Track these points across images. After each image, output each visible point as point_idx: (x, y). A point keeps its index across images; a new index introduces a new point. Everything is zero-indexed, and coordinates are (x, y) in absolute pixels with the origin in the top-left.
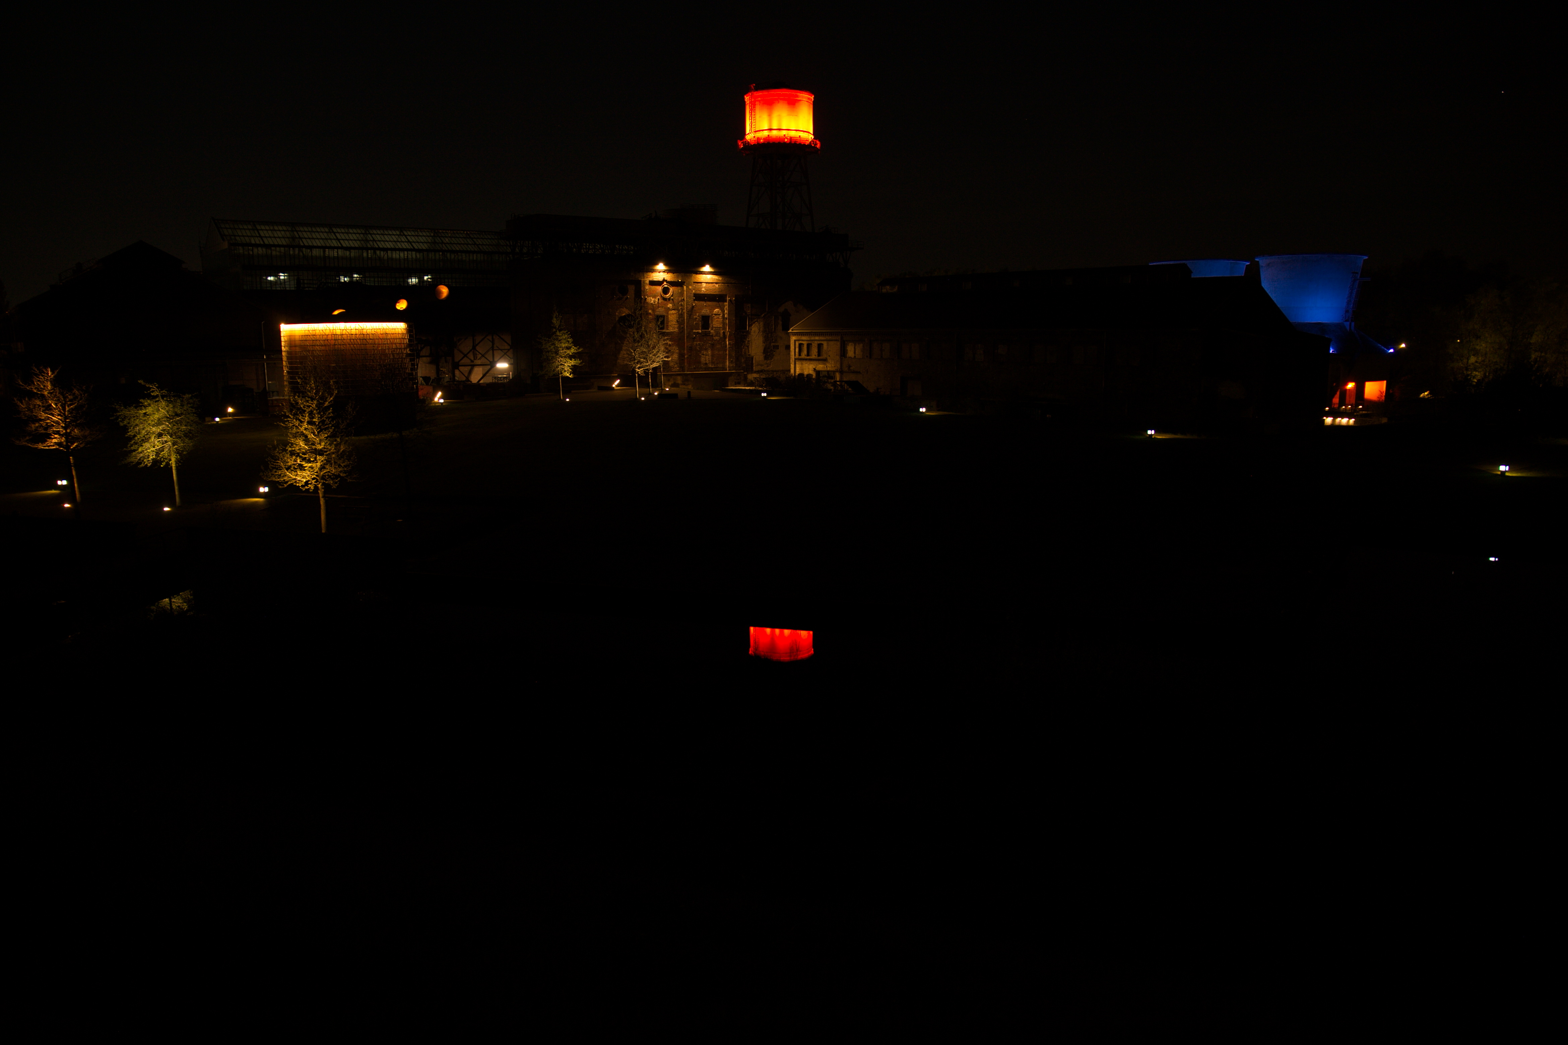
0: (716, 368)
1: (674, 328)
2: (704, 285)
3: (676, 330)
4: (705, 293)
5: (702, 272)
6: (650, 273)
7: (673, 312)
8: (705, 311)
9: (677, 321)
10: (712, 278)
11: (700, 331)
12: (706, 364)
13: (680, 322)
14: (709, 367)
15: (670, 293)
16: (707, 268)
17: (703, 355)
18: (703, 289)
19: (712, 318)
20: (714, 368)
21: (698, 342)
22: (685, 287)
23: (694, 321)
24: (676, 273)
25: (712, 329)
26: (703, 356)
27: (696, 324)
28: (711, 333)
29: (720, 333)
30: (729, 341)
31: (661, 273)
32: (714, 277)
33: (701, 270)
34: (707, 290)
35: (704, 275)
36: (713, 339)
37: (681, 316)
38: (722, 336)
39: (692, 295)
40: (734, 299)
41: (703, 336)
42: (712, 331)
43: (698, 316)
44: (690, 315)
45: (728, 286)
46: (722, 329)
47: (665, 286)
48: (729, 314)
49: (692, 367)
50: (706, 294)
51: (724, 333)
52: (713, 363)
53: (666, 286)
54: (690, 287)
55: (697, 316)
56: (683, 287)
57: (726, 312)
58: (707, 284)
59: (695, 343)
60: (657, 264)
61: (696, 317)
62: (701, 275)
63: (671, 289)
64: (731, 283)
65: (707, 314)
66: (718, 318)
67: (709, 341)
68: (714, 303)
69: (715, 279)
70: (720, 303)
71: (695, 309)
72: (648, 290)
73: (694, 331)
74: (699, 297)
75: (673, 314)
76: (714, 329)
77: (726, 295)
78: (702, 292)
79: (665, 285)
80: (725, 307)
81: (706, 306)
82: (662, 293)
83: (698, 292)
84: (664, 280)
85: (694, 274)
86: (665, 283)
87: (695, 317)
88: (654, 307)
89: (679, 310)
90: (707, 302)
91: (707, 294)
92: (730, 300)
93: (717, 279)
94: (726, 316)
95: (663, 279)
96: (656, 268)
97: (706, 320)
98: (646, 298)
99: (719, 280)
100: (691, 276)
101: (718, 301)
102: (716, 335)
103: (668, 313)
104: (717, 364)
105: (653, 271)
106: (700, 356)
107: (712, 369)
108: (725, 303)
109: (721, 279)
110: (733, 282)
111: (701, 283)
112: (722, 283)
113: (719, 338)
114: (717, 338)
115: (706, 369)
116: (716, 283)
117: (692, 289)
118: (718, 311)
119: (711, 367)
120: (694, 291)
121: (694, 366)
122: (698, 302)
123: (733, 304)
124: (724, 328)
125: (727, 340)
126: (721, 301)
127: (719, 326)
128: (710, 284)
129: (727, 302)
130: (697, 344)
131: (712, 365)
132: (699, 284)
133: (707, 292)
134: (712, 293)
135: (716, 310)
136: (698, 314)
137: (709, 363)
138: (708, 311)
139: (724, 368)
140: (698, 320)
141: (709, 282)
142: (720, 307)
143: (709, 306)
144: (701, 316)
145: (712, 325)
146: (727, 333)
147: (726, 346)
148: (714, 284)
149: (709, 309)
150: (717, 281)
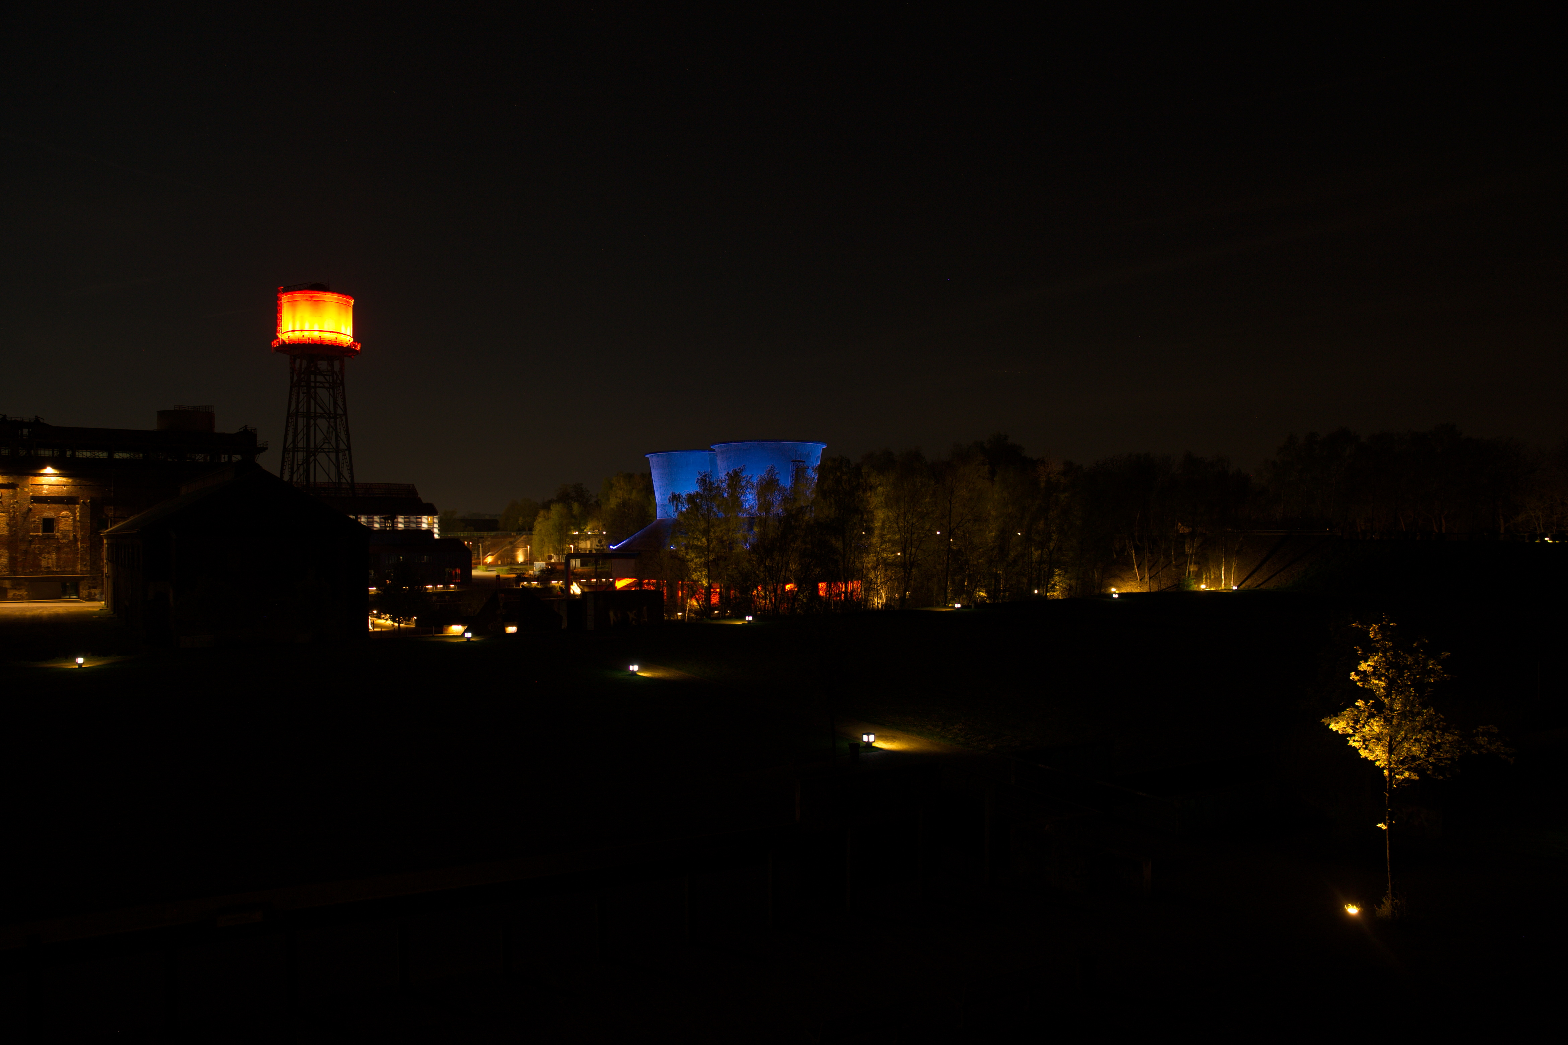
0: (63, 572)
1: (3, 531)
3: (6, 533)
4: (48, 495)
5: (43, 474)
7: (2, 514)
8: (49, 514)
9: (8, 524)
10: (58, 480)
11: (40, 534)
12: (49, 567)
13: (12, 524)
14: (54, 571)
16: (49, 470)
18: (45, 492)
19: (59, 520)
20: (59, 571)
21: (37, 546)
22: (19, 489)
23: (31, 524)
25: (58, 532)
26: (44, 559)
27: (34, 527)
28: (55, 536)
29: (69, 536)
30: (81, 544)
32: (60, 479)
33: (41, 472)
34: (51, 493)
35: (47, 477)
36: (59, 542)
37: (12, 518)
38: (71, 538)
39: (29, 498)
40: (88, 501)
41: (44, 539)
43: (38, 519)
44: (26, 518)
45: (80, 488)
46: (72, 531)
48: (81, 516)
49: (28, 571)
50: (48, 497)
51: (75, 536)
52: (58, 566)
54: (26, 490)
56: (17, 489)
57: (78, 514)
58: (52, 486)
59: (33, 546)
61: (35, 519)
62: (42, 477)
64: (86, 485)
65: (50, 517)
66: (67, 521)
67: (55, 544)
68: (61, 506)
69: (61, 481)
70: (71, 506)
71: (33, 511)
73: (31, 534)
74: (39, 499)
75: (2, 517)
76: (61, 532)
77: (78, 498)
78: (44, 495)
80: (76, 509)
81: (49, 508)
83: (37, 495)
85: (31, 476)
87: (33, 519)
90: (50, 505)
91: (51, 497)
92: (83, 502)
93: (64, 481)
94: (78, 519)
97: (49, 524)
99: (68, 482)
100: (28, 478)
101: (67, 503)
102: (64, 538)
104: (65, 567)
106: (40, 560)
107: (57, 573)
108: (77, 506)
109: (70, 481)
110: (88, 484)
111: (43, 485)
112: (72, 485)
113: (68, 541)
114: (64, 541)
115: (47, 573)
116: (64, 485)
117: (29, 491)
118: (67, 513)
119: (55, 571)
120: (31, 493)
121: (31, 570)
122: (37, 504)
123: (87, 506)
124: (74, 530)
125: (79, 543)
126: (70, 504)
127: (67, 529)
128: (54, 487)
129: (78, 504)
130: (35, 548)
131: (57, 569)
132: (39, 486)
133: (51, 495)
134: (56, 495)
135: (64, 513)
136: (37, 517)
137: (53, 567)
138: (53, 514)
139: (74, 572)
140: (37, 522)
141: (53, 484)
142: (69, 509)
143: (54, 508)
144: (42, 519)
145: (58, 528)
146: (79, 536)
147: (78, 549)
148: (61, 486)
149: (54, 512)
150: (64, 484)
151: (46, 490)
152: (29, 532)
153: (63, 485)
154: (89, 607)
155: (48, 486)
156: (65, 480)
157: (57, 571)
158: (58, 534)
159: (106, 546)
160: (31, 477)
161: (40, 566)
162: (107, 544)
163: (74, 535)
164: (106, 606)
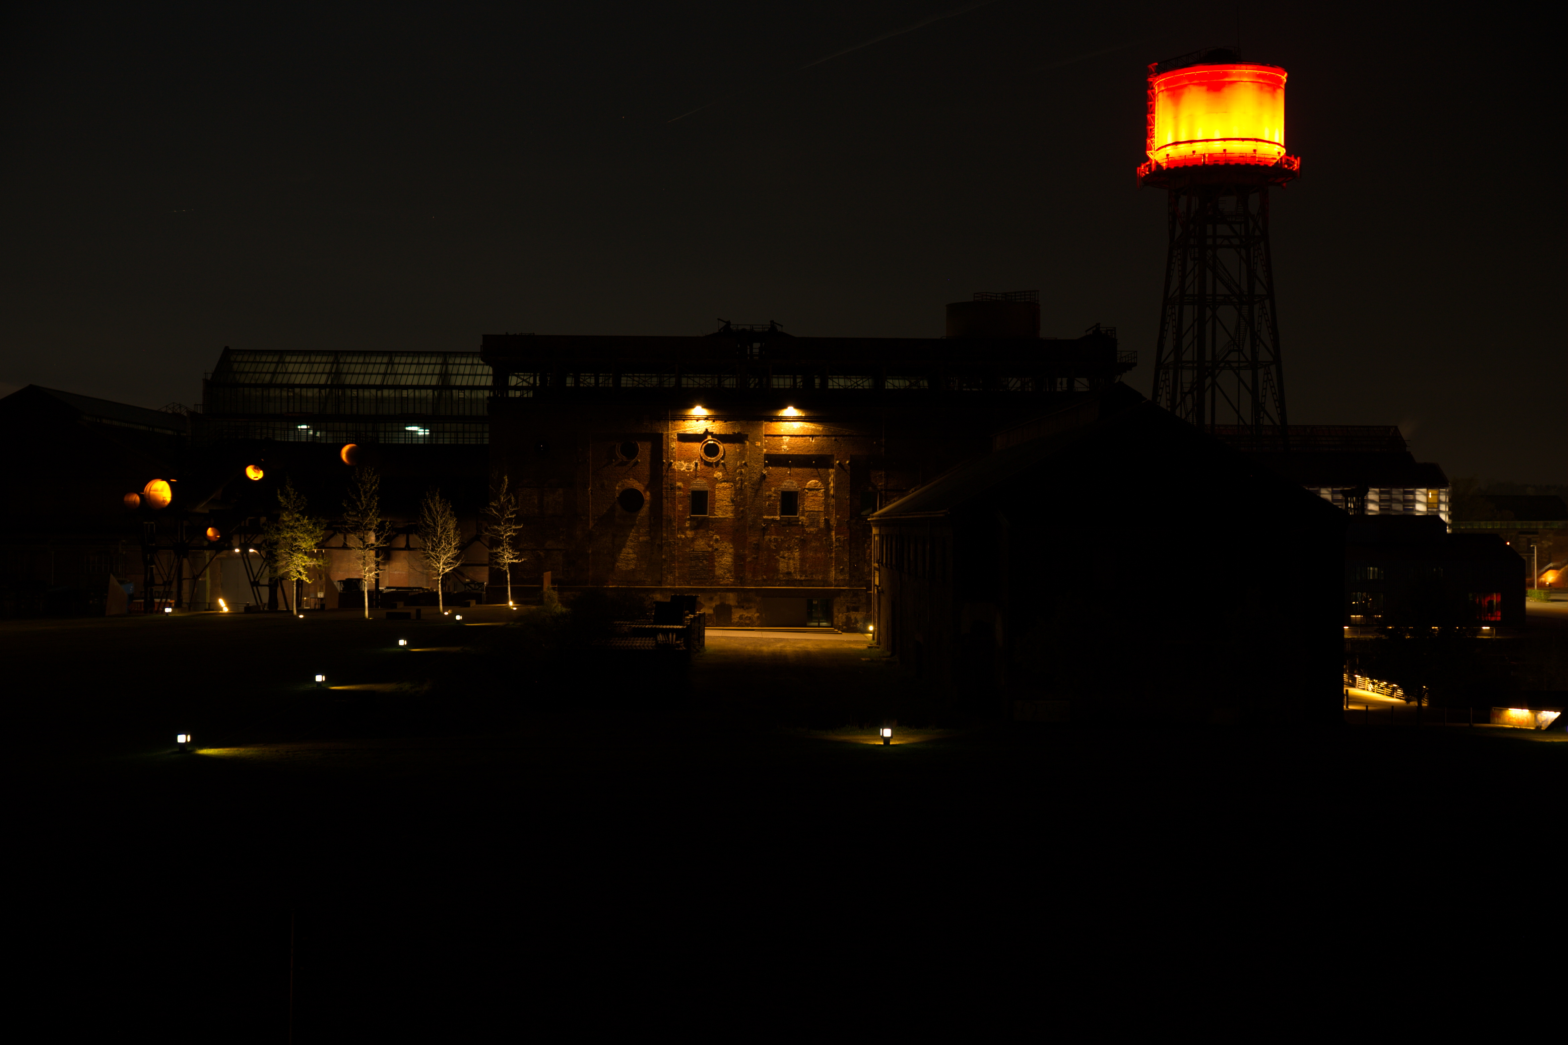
0: (809, 582)
1: (726, 512)
2: (786, 439)
3: (730, 515)
4: (788, 453)
5: (781, 417)
6: (681, 422)
7: (724, 484)
8: (790, 484)
9: (733, 501)
10: (803, 428)
11: (778, 518)
12: (789, 573)
13: (738, 501)
14: (796, 580)
15: (721, 454)
16: (790, 411)
17: (784, 558)
18: (785, 447)
19: (804, 495)
20: (804, 580)
21: (773, 537)
22: (748, 443)
23: (765, 501)
24: (731, 421)
25: (803, 515)
26: (783, 560)
27: (769, 505)
28: (799, 521)
29: (818, 521)
30: (836, 535)
31: (702, 422)
32: (806, 426)
33: (780, 415)
34: (793, 448)
35: (787, 423)
36: (804, 531)
37: (739, 491)
38: (822, 525)
39: (762, 457)
40: (848, 462)
41: (783, 526)
42: (801, 518)
43: (775, 492)
44: (757, 490)
45: (836, 440)
46: (823, 514)
47: (709, 442)
48: (836, 488)
49: (760, 579)
50: (789, 455)
51: (827, 522)
52: (802, 572)
53: (712, 442)
54: (758, 444)
55: (772, 492)
56: (745, 444)
57: (832, 485)
58: (794, 438)
59: (767, 537)
60: (692, 407)
61: (770, 493)
62: (781, 423)
63: (721, 447)
64: (843, 436)
65: (792, 489)
66: (816, 495)
67: (798, 534)
68: (807, 470)
69: (808, 429)
70: (821, 470)
71: (767, 480)
72: (674, 450)
73: (765, 517)
74: (777, 460)
75: (724, 488)
76: (807, 514)
77: (832, 456)
78: (782, 452)
79: (710, 440)
80: (830, 476)
81: (790, 474)
82: (703, 454)
83: (774, 452)
84: (707, 433)
85: (766, 421)
86: (709, 437)
87: (767, 493)
88: (686, 478)
89: (734, 482)
90: (792, 469)
91: (793, 455)
92: (839, 464)
93: (812, 429)
94: (832, 492)
95: (704, 430)
96: (689, 414)
97: (790, 501)
98: (671, 463)
99: (818, 431)
100: (761, 425)
101: (816, 466)
102: (811, 524)
103: (714, 487)
104: (812, 574)
105: (685, 418)
106: (777, 561)
107: (801, 583)
108: (831, 471)
109: (821, 429)
110: (848, 434)
111: (782, 436)
112: (824, 436)
113: (817, 529)
114: (812, 529)
115: (787, 583)
116: (812, 436)
117: (763, 446)
118: (816, 483)
119: (799, 580)
120: (765, 450)
121: (765, 577)
122: (774, 468)
123: (846, 471)
124: (827, 512)
125: (833, 533)
126: (821, 467)
127: (816, 510)
128: (798, 438)
129: (833, 468)
130: (770, 540)
131: (801, 576)
132: (777, 438)
133: (793, 452)
134: (801, 453)
135: (812, 482)
136: (773, 489)
137: (795, 572)
138: (795, 484)
139: (826, 582)
140: (773, 498)
141: (796, 434)
142: (818, 476)
143: (797, 474)
144: (780, 493)
145: (803, 508)
146: (833, 522)
147: (831, 544)
148: (808, 438)
149: (797, 480)
150: (812, 433)
151: (787, 444)
152: (763, 515)
153: (810, 436)
154: (849, 642)
155: (789, 437)
156: (814, 427)
157: (801, 581)
158: (803, 517)
159: (876, 538)
160: (766, 423)
161: (776, 571)
162: (880, 535)
163: (825, 519)
164: (876, 641)
